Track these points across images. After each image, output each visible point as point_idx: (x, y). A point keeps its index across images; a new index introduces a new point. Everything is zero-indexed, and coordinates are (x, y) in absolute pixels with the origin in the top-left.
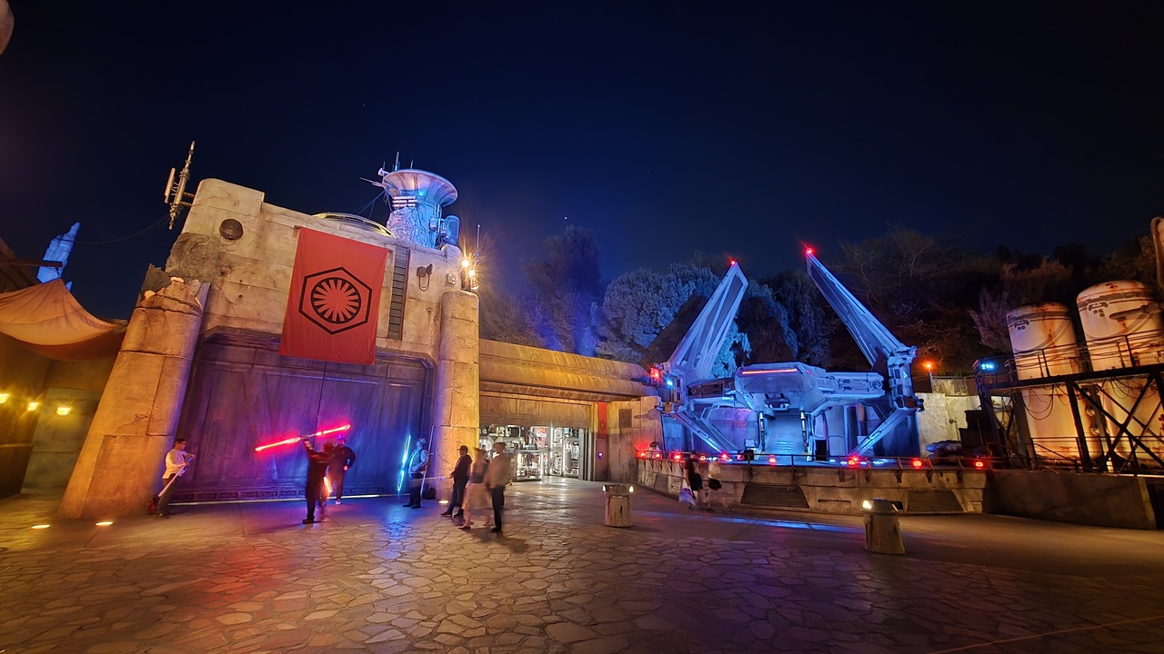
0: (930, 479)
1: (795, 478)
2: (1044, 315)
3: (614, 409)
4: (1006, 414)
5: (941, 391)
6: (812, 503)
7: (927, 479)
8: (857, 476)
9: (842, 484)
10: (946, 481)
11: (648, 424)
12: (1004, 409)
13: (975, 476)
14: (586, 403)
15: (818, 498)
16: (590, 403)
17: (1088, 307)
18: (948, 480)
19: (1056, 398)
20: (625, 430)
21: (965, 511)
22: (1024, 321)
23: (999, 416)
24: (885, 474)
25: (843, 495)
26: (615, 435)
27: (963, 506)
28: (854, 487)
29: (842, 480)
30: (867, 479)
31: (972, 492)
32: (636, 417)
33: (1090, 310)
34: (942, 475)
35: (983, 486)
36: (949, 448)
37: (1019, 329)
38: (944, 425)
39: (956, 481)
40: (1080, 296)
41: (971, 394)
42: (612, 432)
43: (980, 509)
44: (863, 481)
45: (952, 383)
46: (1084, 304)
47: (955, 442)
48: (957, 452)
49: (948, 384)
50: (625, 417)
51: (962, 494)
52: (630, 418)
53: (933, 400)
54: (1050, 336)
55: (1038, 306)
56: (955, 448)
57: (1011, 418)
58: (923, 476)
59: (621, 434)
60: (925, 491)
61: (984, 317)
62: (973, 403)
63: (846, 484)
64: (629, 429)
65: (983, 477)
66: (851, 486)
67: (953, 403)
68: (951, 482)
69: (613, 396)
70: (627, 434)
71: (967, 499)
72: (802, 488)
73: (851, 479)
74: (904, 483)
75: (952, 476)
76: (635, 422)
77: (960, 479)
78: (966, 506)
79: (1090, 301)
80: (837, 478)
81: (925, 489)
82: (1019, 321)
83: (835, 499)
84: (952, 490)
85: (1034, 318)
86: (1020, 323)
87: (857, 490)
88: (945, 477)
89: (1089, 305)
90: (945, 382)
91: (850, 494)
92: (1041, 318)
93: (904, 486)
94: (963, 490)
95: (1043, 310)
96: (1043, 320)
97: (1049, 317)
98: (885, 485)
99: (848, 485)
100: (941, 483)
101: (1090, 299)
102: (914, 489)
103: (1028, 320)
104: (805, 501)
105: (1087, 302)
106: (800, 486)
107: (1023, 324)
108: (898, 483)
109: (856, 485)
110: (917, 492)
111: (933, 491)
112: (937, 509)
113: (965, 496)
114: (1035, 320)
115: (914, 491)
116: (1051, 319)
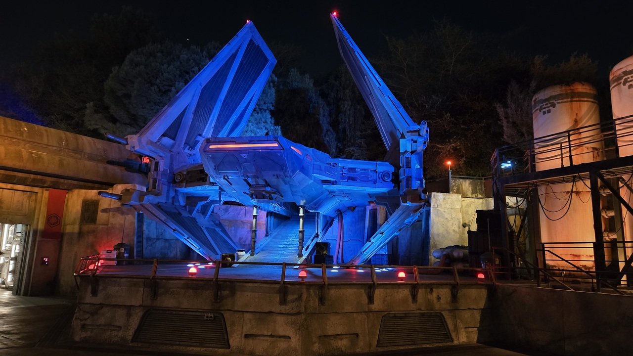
0: (414, 297)
1: (217, 299)
2: (574, 97)
3: (75, 200)
4: (518, 217)
5: (458, 192)
6: (235, 341)
7: (410, 299)
8: (305, 296)
9: (282, 308)
10: (435, 300)
11: (118, 220)
12: (518, 211)
13: (473, 292)
14: (27, 188)
15: (245, 331)
16: (36, 189)
17: (622, 81)
18: (439, 298)
19: (574, 195)
20: (86, 227)
21: (456, 342)
22: (551, 102)
23: (511, 219)
24: (350, 292)
25: (282, 326)
26: (72, 234)
27: (453, 335)
28: (299, 313)
29: (283, 302)
30: (322, 300)
31: (467, 315)
32: (105, 211)
33: (624, 84)
34: (431, 291)
35: (482, 304)
36: (455, 254)
37: (544, 113)
38: (457, 229)
39: (449, 299)
40: (616, 68)
41: (487, 196)
42: (69, 229)
43: (474, 337)
44: (314, 303)
45: (470, 184)
46: (619, 78)
47: (463, 247)
48: (463, 260)
49: (466, 185)
50: (90, 210)
51: (455, 318)
52: (95, 212)
53: (449, 202)
54: (576, 121)
55: (568, 84)
56: (461, 254)
57: (523, 221)
58: (405, 292)
59: (81, 234)
60: (406, 315)
61: (509, 111)
62: (488, 205)
63: (288, 308)
64: (92, 227)
65: (484, 293)
66: (295, 311)
67: (468, 206)
68: (443, 301)
69: (75, 182)
70: (88, 232)
71: (461, 325)
72: (227, 315)
73: (296, 300)
74: (377, 305)
75: (445, 293)
76: (101, 217)
77: (454, 297)
78: (457, 335)
79: (626, 73)
80: (277, 298)
81: (407, 312)
82: (546, 105)
83: (269, 334)
84: (442, 313)
85: (562, 99)
86: (547, 106)
87: (303, 317)
88: (435, 295)
89: (624, 78)
90: (464, 182)
91: (292, 324)
92: (569, 100)
93: (377, 310)
94: (457, 312)
95: (573, 89)
96: (571, 101)
97: (578, 99)
98: (348, 308)
99: (290, 310)
100: (429, 304)
101: (626, 71)
102: (391, 312)
103: (556, 102)
104: (226, 337)
105: (622, 75)
106: (223, 312)
107: (549, 107)
108: (368, 304)
109: (303, 310)
110: (395, 317)
111: (417, 315)
112: (418, 342)
113: (458, 321)
114: (562, 102)
115: (391, 316)
116: (579, 101)
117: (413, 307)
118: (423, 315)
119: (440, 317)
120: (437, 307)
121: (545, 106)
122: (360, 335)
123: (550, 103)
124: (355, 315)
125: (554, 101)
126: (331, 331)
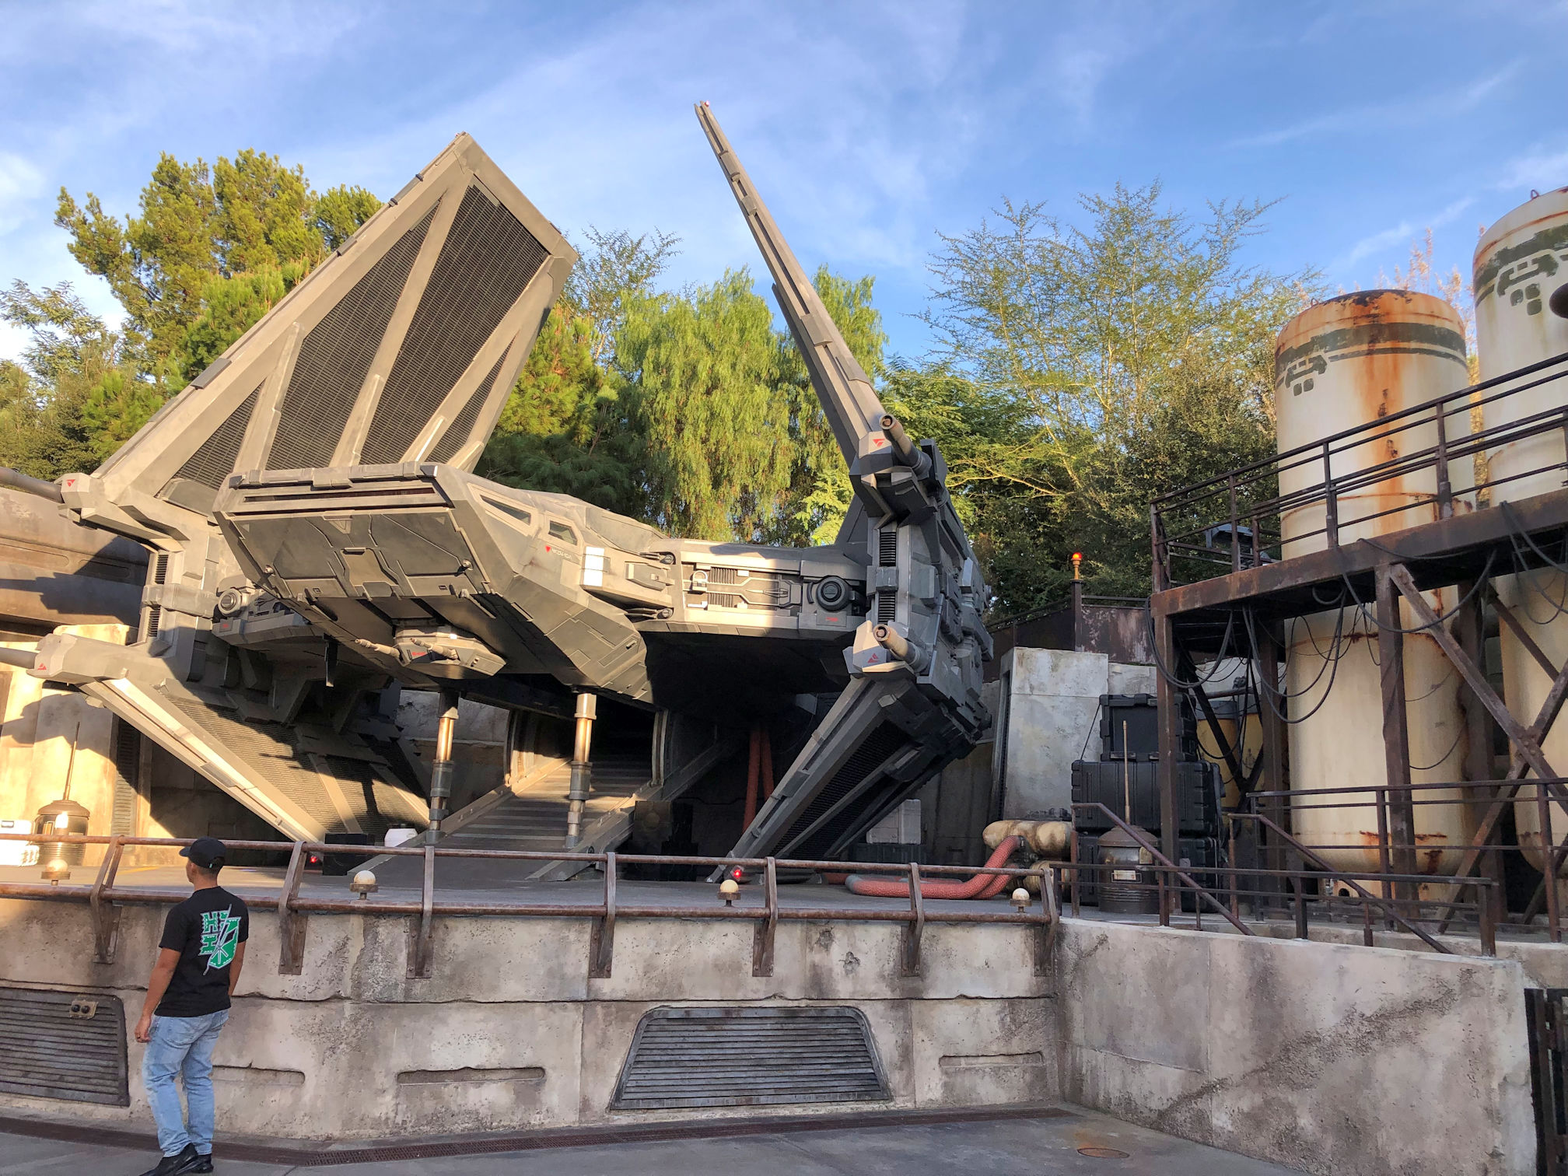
0: (762, 959)
2: (1378, 337)
5: (1101, 646)
7: (748, 963)
9: (289, 985)
10: (838, 969)
11: (59, 732)
17: (1496, 281)
18: (851, 961)
21: (900, 1103)
22: (1313, 357)
24: (523, 936)
25: (284, 1038)
27: (894, 1079)
29: (291, 963)
30: (420, 963)
31: (953, 1016)
33: (1502, 292)
34: (827, 937)
36: (1044, 836)
37: (1298, 391)
39: (890, 968)
44: (392, 968)
46: (1491, 272)
49: (1129, 623)
51: (907, 1025)
53: (1068, 676)
55: (1361, 300)
56: (1060, 838)
58: (728, 943)
63: (303, 983)
66: (324, 991)
68: (866, 970)
73: (330, 958)
74: (620, 982)
75: (875, 945)
77: (910, 958)
78: (909, 1080)
79: (1506, 256)
81: (731, 1004)
82: (1301, 364)
83: (244, 1063)
84: (862, 1008)
85: (1344, 346)
86: (1303, 368)
87: (347, 1014)
88: (837, 953)
89: (1502, 271)
90: (1122, 617)
91: (313, 1034)
92: (1365, 347)
93: (620, 995)
94: (916, 1007)
95: (1375, 316)
96: (1370, 353)
97: (1388, 345)
98: (512, 989)
99: (310, 989)
100: (817, 981)
101: (1505, 250)
102: (674, 1005)
103: (1326, 356)
104: (122, 1072)
105: (1496, 264)
106: (121, 994)
107: (1311, 371)
108: (590, 976)
109: (347, 989)
110: (687, 1019)
111: (770, 1013)
112: (763, 1100)
113: (919, 1035)
114: (1343, 356)
115: (673, 1015)
116: (1395, 350)
117: (754, 988)
118: (791, 1014)
119: (852, 1020)
120: (843, 988)
121: (1299, 370)
122: (549, 1071)
123: (1311, 361)
124: (538, 1009)
125: (1321, 353)
126: (443, 1058)
